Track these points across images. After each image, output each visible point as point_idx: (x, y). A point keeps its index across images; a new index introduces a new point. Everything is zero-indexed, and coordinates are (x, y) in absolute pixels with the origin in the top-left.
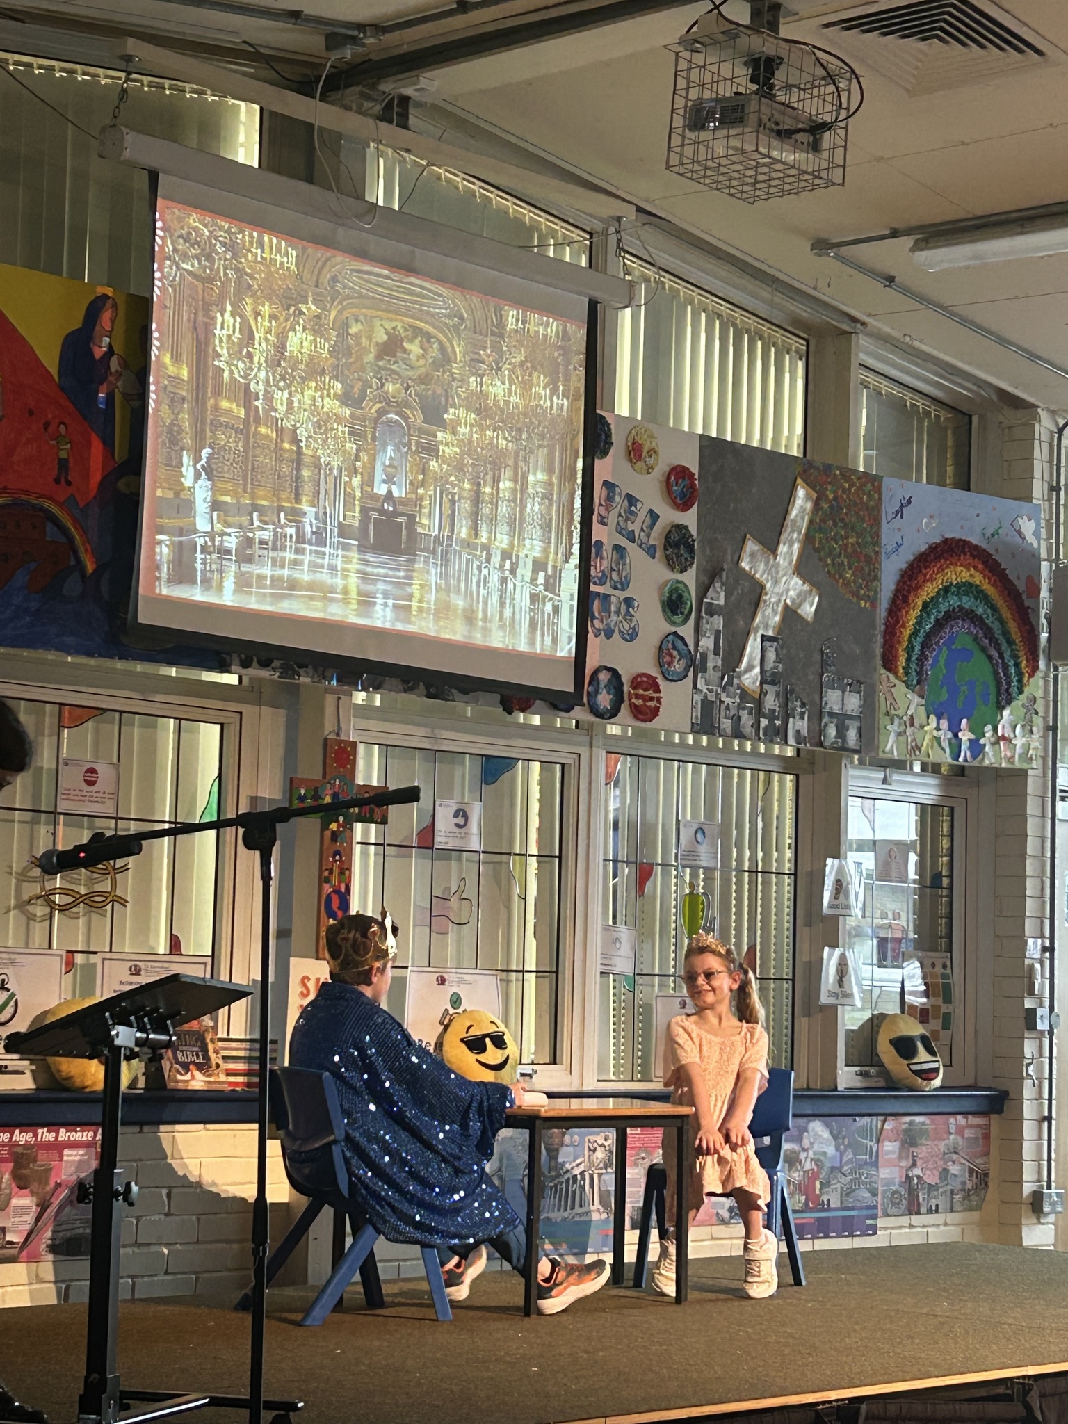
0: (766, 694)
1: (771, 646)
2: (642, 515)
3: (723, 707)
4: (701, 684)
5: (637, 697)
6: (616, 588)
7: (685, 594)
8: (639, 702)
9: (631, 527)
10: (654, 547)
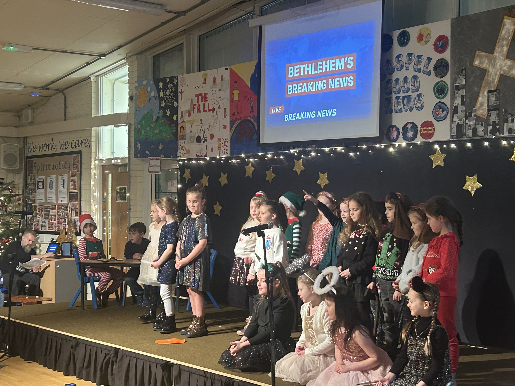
0: (490, 116)
1: (493, 94)
2: (424, 61)
3: (467, 126)
4: (456, 118)
5: (425, 130)
6: (414, 92)
7: (446, 85)
8: (424, 132)
9: (419, 67)
10: (430, 71)
